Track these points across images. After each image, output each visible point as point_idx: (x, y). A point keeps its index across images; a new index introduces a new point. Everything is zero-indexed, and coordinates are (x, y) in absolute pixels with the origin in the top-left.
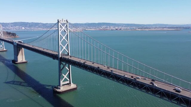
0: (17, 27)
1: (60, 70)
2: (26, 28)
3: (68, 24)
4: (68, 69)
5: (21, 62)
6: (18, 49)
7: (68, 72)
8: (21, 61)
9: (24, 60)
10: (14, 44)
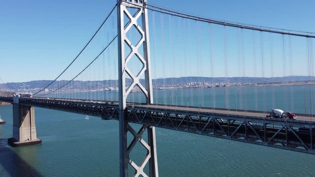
0: (36, 89)
1: (125, 151)
2: (51, 91)
3: (146, 10)
4: (149, 148)
5: (27, 141)
6: (22, 112)
7: (149, 156)
8: (26, 139)
9: (35, 138)
10: (14, 102)
